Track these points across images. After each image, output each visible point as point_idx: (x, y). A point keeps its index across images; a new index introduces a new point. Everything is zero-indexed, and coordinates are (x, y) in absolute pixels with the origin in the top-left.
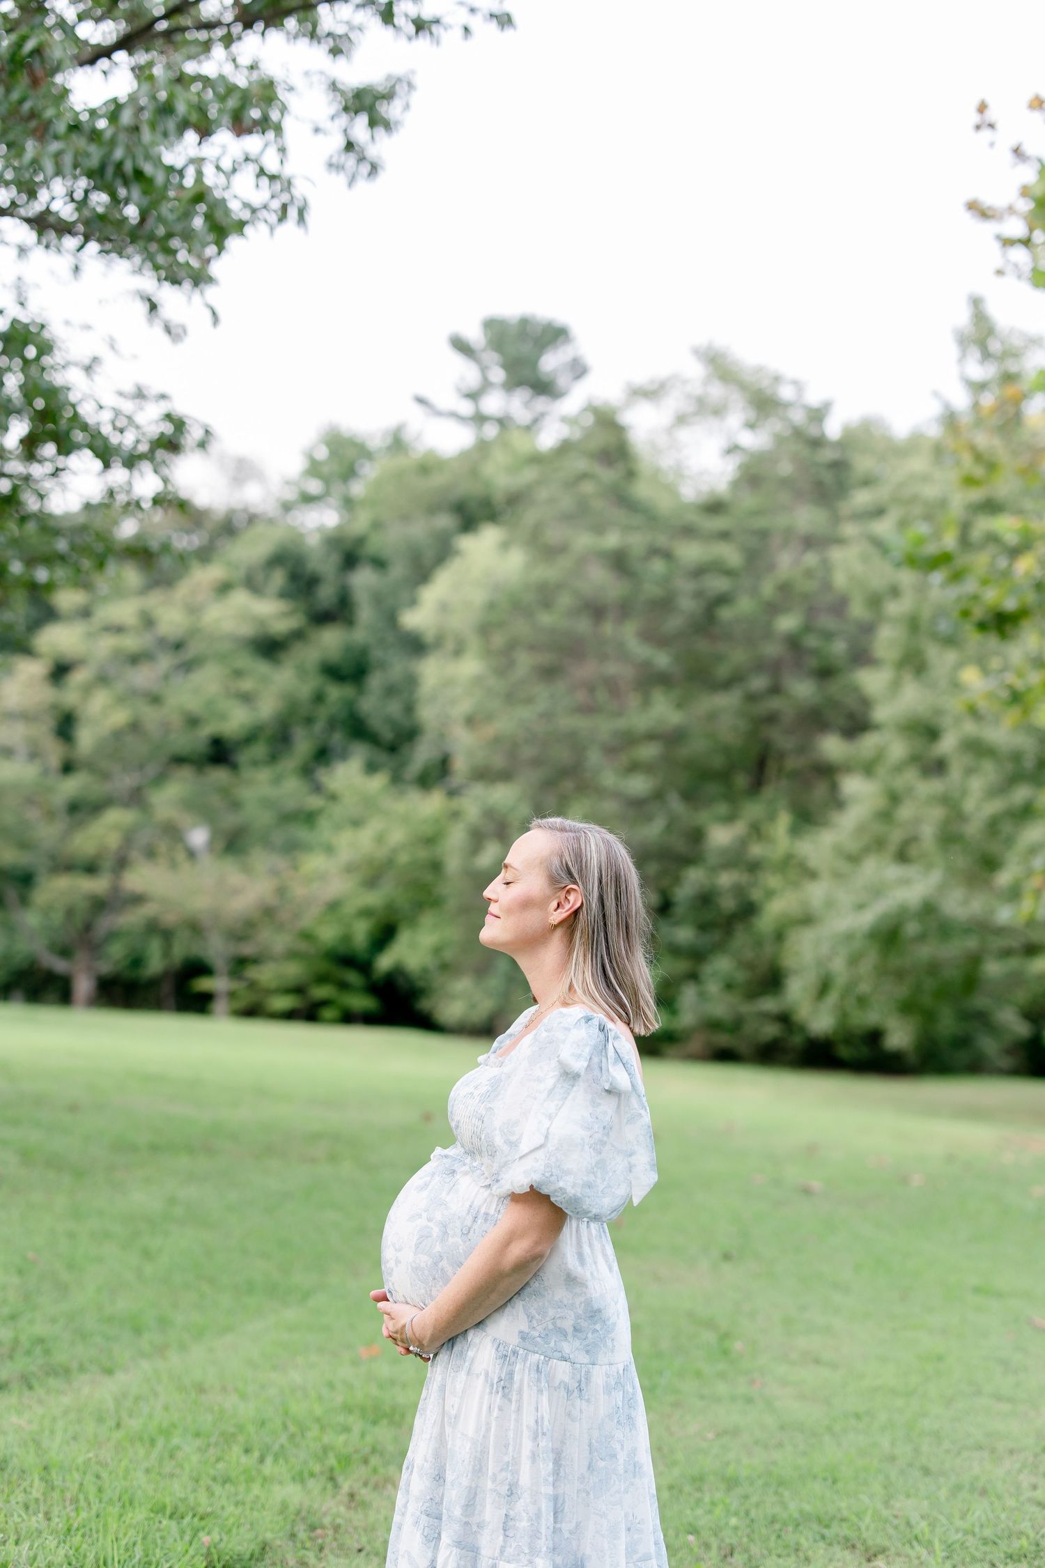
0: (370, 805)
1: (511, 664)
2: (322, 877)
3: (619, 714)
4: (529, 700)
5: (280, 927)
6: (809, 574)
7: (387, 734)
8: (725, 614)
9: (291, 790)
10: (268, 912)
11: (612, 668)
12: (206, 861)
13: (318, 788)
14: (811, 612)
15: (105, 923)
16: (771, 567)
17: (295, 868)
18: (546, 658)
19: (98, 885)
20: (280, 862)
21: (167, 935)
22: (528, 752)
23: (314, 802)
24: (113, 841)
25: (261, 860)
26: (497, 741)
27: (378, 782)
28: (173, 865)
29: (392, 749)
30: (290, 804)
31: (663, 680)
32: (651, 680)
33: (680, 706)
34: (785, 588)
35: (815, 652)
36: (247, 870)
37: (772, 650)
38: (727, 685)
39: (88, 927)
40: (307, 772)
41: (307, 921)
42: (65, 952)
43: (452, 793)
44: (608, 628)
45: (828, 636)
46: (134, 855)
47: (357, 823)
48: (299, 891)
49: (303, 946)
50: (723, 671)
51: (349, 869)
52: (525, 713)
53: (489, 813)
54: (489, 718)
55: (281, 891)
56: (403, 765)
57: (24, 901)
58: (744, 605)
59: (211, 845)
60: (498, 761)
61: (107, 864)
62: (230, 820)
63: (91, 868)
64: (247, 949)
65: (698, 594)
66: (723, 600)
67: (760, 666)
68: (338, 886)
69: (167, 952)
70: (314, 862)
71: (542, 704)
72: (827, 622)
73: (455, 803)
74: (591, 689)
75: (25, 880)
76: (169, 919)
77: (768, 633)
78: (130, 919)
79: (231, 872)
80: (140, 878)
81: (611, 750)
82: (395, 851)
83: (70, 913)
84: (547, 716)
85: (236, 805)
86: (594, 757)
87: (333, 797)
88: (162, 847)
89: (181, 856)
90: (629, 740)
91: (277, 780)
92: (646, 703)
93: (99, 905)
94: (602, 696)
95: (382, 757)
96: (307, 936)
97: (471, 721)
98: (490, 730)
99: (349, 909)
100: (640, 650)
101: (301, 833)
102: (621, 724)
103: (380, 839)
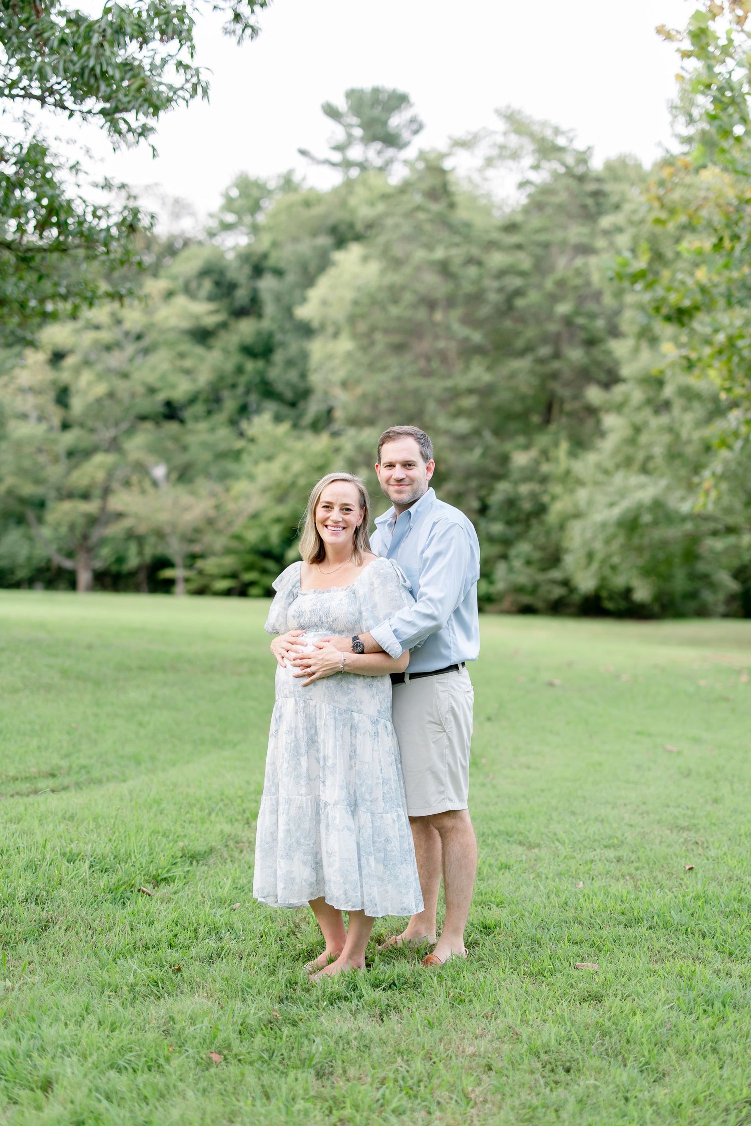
0: (277, 444)
1: (372, 344)
2: (247, 497)
3: (449, 376)
4: (384, 369)
5: (219, 532)
6: (578, 273)
7: (289, 395)
8: (520, 303)
9: (223, 436)
10: (210, 522)
11: (441, 344)
12: (165, 487)
13: (242, 435)
14: (581, 300)
15: (97, 534)
16: (552, 269)
17: (227, 490)
18: (397, 339)
19: (91, 507)
20: (218, 488)
21: (140, 540)
22: (385, 405)
23: (240, 444)
24: (100, 476)
25: (203, 485)
26: (364, 396)
27: (283, 428)
28: (143, 492)
29: (293, 404)
30: (223, 446)
31: (478, 350)
32: (469, 351)
33: (489, 369)
34: (561, 283)
35: (582, 328)
36: (193, 493)
37: (553, 327)
38: (522, 353)
39: (85, 537)
40: (233, 422)
41: (236, 528)
42: (70, 555)
43: (335, 434)
44: (438, 316)
45: (592, 316)
46: (115, 485)
47: (269, 458)
48: (231, 506)
49: (235, 544)
50: (520, 343)
51: (265, 490)
52: (384, 377)
53: (359, 448)
54: (358, 382)
55: (217, 507)
56: (300, 416)
57: (40, 520)
58: (533, 297)
59: (168, 476)
60: (366, 412)
61: (97, 492)
62: (181, 459)
63: (85, 496)
64: (197, 548)
65: (501, 290)
66: (518, 293)
67: (545, 339)
68: (257, 503)
69: (140, 553)
70: (241, 486)
71: (395, 371)
72: (591, 306)
73: (337, 442)
74: (428, 359)
75: (41, 505)
76: (142, 529)
77: (550, 316)
78: (115, 530)
79: (183, 495)
80: (120, 501)
81: (442, 403)
82: (297, 476)
83: (72, 527)
84: (398, 379)
85: (185, 448)
86: (431, 406)
87: (252, 440)
88: (135, 479)
89: (147, 484)
90: (455, 394)
91: (212, 430)
92: (467, 368)
93: (93, 521)
94: (435, 364)
95: (285, 410)
96: (238, 537)
97: (345, 385)
98: (359, 391)
99: (266, 517)
100: (461, 331)
101: (231, 466)
102: (449, 383)
103: (286, 469)
